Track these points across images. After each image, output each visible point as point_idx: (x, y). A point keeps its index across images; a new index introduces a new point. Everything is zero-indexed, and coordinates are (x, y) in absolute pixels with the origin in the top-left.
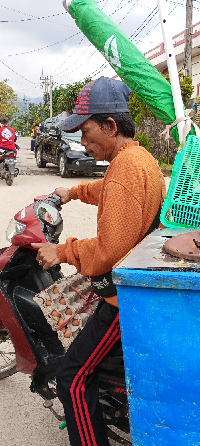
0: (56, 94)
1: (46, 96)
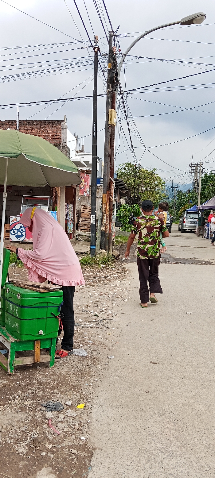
0: (206, 180)
1: (195, 183)
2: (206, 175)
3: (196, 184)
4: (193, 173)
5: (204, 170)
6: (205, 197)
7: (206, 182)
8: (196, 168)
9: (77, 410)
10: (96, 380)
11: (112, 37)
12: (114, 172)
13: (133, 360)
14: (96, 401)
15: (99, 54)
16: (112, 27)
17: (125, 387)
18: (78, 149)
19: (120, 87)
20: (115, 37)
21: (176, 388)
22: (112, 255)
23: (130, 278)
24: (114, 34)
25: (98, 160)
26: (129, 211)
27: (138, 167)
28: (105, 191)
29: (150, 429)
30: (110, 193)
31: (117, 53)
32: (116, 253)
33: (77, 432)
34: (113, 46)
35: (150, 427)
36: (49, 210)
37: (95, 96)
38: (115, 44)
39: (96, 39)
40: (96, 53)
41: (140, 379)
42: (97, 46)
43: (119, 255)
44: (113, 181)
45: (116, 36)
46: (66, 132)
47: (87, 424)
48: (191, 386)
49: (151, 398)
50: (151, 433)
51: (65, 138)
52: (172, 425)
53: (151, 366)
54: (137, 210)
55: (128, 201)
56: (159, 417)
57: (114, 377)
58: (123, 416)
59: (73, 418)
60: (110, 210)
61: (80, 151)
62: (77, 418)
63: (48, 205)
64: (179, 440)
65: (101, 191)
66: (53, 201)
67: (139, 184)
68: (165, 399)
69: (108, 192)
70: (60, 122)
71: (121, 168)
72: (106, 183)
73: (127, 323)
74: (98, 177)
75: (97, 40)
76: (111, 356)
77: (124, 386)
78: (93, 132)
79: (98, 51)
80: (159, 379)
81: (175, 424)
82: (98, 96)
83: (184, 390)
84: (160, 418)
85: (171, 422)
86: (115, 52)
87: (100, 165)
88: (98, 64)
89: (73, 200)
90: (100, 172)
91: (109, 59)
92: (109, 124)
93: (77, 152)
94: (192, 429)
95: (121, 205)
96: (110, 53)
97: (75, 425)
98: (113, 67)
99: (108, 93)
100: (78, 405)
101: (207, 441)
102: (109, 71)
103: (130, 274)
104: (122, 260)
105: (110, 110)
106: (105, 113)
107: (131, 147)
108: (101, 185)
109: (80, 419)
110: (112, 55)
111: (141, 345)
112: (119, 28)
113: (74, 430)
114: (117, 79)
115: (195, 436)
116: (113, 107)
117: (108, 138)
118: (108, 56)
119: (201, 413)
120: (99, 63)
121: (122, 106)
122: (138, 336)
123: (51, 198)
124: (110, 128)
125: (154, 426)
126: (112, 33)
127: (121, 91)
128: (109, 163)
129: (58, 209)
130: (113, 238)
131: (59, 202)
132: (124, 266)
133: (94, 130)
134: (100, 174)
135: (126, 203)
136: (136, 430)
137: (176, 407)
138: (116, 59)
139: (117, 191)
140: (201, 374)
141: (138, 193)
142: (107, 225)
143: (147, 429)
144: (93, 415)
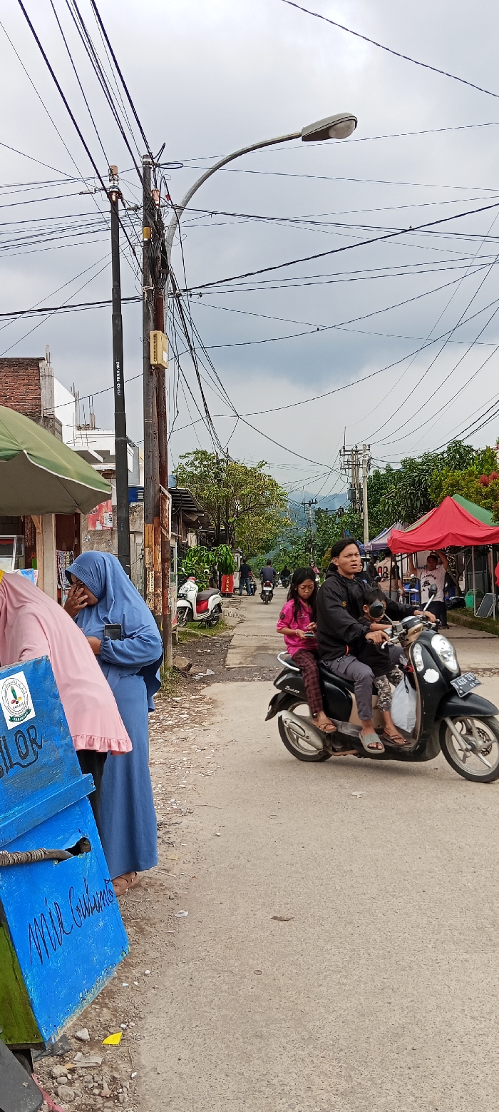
0: (378, 484)
1: (354, 490)
2: (377, 472)
3: (358, 495)
4: (349, 468)
5: (371, 462)
6: (379, 523)
7: (379, 489)
8: (354, 458)
9: (103, 1049)
10: (148, 972)
11: (148, 169)
12: (169, 473)
13: (234, 917)
14: (151, 1022)
15: (120, 206)
16: (147, 147)
17: (217, 983)
18: (81, 423)
19: (173, 282)
20: (157, 169)
21: (339, 976)
22: (174, 667)
23: (219, 720)
24: (153, 161)
25: (130, 445)
26: (208, 562)
27: (223, 460)
28: (151, 517)
29: (282, 1079)
30: (162, 521)
31: (161, 204)
32: (183, 662)
33: (106, 1104)
34: (153, 188)
35: (283, 1074)
36: (17, 567)
37: (117, 301)
38: (156, 183)
39: (113, 173)
40: (114, 205)
41: (251, 960)
42: (115, 190)
43: (190, 666)
44: (166, 493)
45: (158, 166)
46: (51, 385)
47: (131, 1081)
48: (371, 967)
49: (281, 1003)
50: (283, 1090)
51: (48, 398)
52: (334, 1064)
53: (277, 928)
54: (226, 558)
55: (204, 537)
56: (301, 1048)
57: (189, 962)
58: (217, 1055)
59: (96, 1071)
60: (164, 561)
61: (87, 427)
62: (106, 1069)
63: (14, 555)
64: (351, 1098)
65: (141, 518)
66: (25, 547)
67: (228, 500)
68: (312, 1004)
69: (156, 520)
70: (35, 363)
71: (184, 461)
72: (151, 499)
73: (215, 827)
74: (130, 484)
75: (116, 175)
76: (181, 911)
77: (214, 981)
78: (116, 382)
79: (120, 200)
80: (296, 958)
81: (339, 1063)
82: (122, 302)
83: (356, 977)
84: (303, 1050)
85: (331, 1057)
86: (157, 202)
87: (136, 457)
88: (121, 230)
89: (73, 541)
90: (136, 473)
91: (145, 218)
92: (151, 365)
93: (79, 428)
94: (380, 1069)
95: (190, 547)
96: (145, 205)
97: (101, 1087)
98: (155, 236)
99: (146, 294)
100: (106, 1037)
101: (416, 1095)
102: (147, 244)
103: (219, 709)
104: (197, 677)
105: (152, 333)
106: (142, 339)
107: (204, 415)
108: (140, 503)
109: (111, 1071)
110: (151, 209)
111: (251, 879)
112: (163, 147)
113: (100, 1100)
114: (165, 264)
115: (389, 1086)
116: (159, 326)
117: (151, 397)
118: (142, 209)
119: (399, 1029)
120: (122, 227)
121: (180, 323)
122: (241, 858)
123: (19, 540)
124: (154, 374)
125: (291, 1071)
126: (150, 160)
127: (175, 289)
128: (157, 454)
129: (39, 563)
130: (173, 626)
131: (38, 547)
132: (203, 692)
133: (118, 378)
134: (137, 479)
135: (200, 543)
136: (249, 1086)
137: (341, 1022)
138: (160, 217)
139: (178, 517)
140: (393, 937)
141: (228, 518)
142: (158, 595)
143: (275, 1081)
144: (142, 1057)
